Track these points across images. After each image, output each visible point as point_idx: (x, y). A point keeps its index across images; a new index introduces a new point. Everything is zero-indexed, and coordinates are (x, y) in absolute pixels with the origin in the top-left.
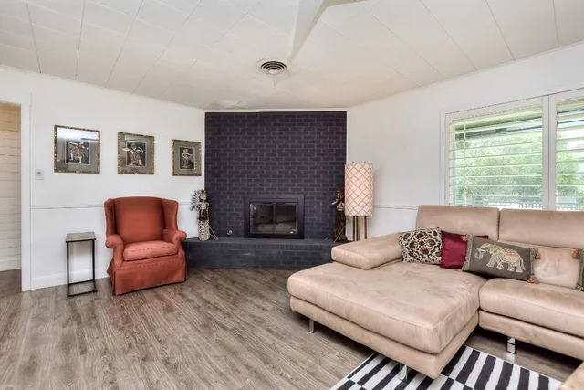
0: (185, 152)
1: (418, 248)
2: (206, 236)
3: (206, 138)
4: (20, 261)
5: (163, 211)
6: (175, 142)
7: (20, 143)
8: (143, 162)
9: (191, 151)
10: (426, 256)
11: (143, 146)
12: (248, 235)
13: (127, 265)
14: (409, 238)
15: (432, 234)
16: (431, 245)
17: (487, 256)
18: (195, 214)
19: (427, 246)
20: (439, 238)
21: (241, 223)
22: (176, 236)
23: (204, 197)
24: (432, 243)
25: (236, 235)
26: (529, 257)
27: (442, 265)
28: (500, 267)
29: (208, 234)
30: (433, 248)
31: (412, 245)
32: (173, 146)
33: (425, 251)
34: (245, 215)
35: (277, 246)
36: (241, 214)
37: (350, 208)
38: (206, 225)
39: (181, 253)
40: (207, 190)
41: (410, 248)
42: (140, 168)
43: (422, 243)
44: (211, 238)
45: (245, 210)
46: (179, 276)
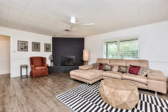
0: (48, 46)
2: (52, 66)
3: (52, 43)
4: (10, 72)
5: (43, 60)
6: (45, 44)
7: (10, 44)
8: (38, 49)
9: (49, 46)
11: (38, 45)
12: (62, 65)
13: (36, 71)
14: (94, 64)
17: (105, 67)
18: (50, 60)
19: (97, 66)
20: (99, 64)
21: (61, 63)
22: (46, 65)
23: (52, 57)
24: (98, 65)
25: (59, 65)
26: (112, 67)
27: (99, 69)
28: (107, 69)
29: (53, 65)
32: (45, 45)
33: (97, 67)
34: (62, 61)
35: (69, 67)
36: (61, 61)
37: (84, 59)
38: (52, 63)
39: (47, 69)
40: (53, 55)
41: (94, 66)
42: (37, 50)
43: (96, 65)
44: (54, 66)
45: (62, 60)
46: (47, 74)
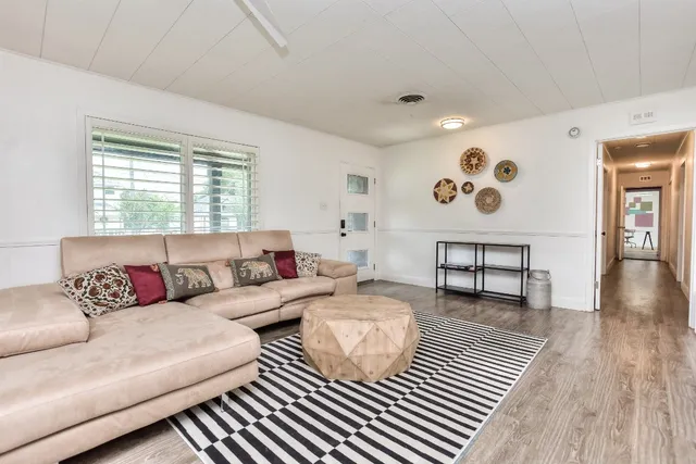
1: (103, 294)
10: (118, 300)
14: (85, 283)
15: (113, 272)
16: (119, 285)
19: (115, 288)
20: (124, 275)
24: (119, 283)
27: (138, 303)
30: (122, 288)
31: (93, 292)
33: (115, 295)
41: (93, 297)
43: (107, 286)
